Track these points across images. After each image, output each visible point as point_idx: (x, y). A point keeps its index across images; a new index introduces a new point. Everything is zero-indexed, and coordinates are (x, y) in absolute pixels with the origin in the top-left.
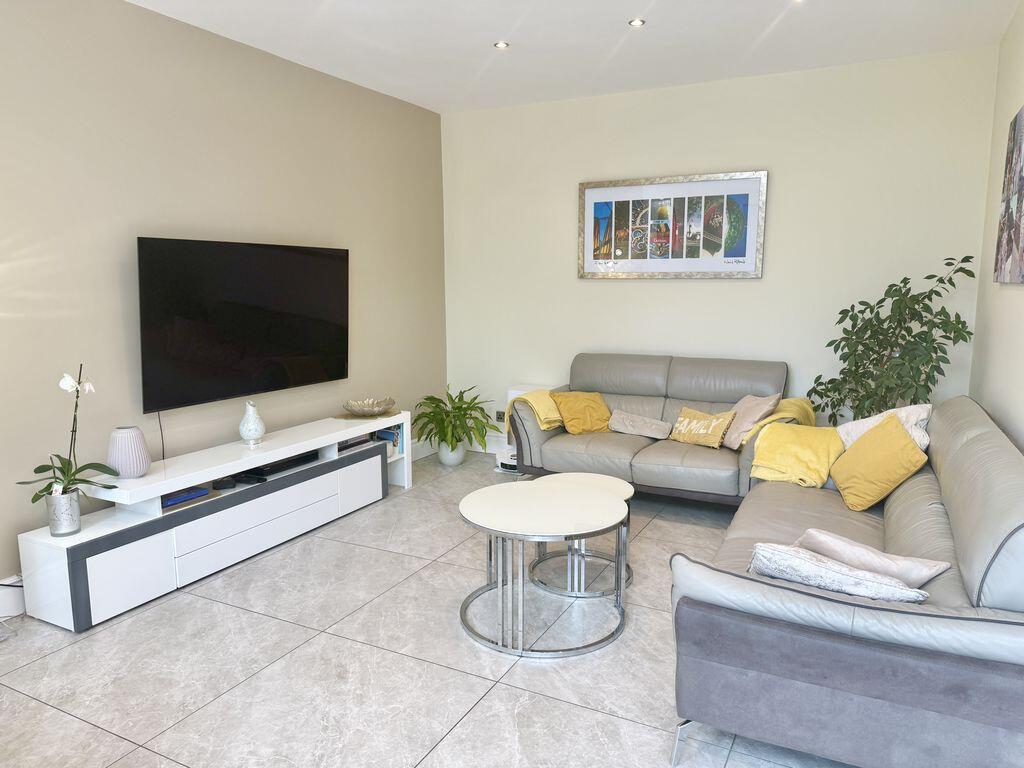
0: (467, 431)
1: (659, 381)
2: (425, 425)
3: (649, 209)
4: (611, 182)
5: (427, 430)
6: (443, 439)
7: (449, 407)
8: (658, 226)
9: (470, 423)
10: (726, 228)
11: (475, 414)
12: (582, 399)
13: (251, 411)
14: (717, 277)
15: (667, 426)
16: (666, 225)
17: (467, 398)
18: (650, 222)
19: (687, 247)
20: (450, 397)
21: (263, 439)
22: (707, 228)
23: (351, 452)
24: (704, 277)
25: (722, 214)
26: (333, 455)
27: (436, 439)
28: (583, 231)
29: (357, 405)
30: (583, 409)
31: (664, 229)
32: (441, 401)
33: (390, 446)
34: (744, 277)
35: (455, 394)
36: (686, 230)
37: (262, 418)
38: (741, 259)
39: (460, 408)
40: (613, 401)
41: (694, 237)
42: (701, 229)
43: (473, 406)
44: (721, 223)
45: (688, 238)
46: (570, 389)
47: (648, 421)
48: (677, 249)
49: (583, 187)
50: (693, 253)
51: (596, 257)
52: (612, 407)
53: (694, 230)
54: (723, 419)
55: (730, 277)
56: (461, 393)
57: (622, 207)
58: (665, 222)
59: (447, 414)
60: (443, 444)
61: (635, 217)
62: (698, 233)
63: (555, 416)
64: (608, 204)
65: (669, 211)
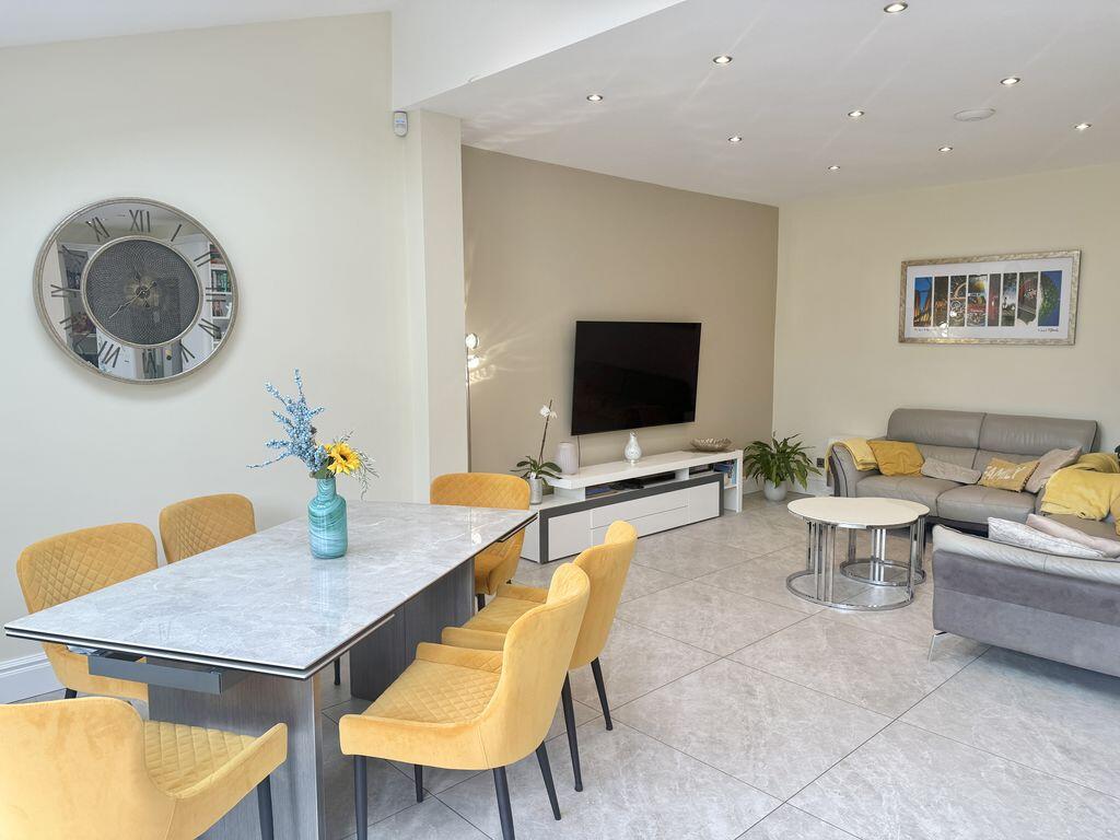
0: (791, 472)
1: (973, 435)
2: (753, 465)
3: (967, 284)
4: (931, 261)
5: (754, 470)
6: (768, 478)
7: (774, 451)
8: (975, 298)
9: (793, 465)
10: (1040, 300)
11: (798, 457)
12: (898, 447)
13: (633, 439)
14: (1031, 343)
15: (976, 474)
16: (983, 298)
17: (791, 443)
18: (968, 295)
19: (1003, 316)
20: (776, 443)
21: (640, 459)
22: (1022, 300)
23: (699, 476)
24: (1018, 343)
25: (1036, 289)
26: (686, 477)
27: (761, 478)
28: (904, 302)
29: (701, 442)
30: (899, 456)
31: (981, 301)
32: (767, 446)
33: (726, 476)
34: (1057, 343)
35: (780, 440)
36: (1002, 301)
37: (640, 445)
38: (1054, 328)
39: (784, 451)
40: (925, 450)
41: (1009, 308)
42: (1016, 301)
43: (795, 451)
44: (1035, 296)
45: (1004, 309)
46: (887, 439)
47: (958, 468)
48: (993, 318)
49: (906, 265)
50: (1009, 321)
51: (916, 324)
52: (925, 455)
53: (1009, 302)
54: (1027, 467)
55: (1044, 343)
56: (785, 440)
57: (941, 281)
58: (982, 294)
59: (773, 456)
60: (768, 482)
61: (953, 290)
62: (1014, 305)
63: (870, 459)
64: (928, 280)
65: (986, 284)
